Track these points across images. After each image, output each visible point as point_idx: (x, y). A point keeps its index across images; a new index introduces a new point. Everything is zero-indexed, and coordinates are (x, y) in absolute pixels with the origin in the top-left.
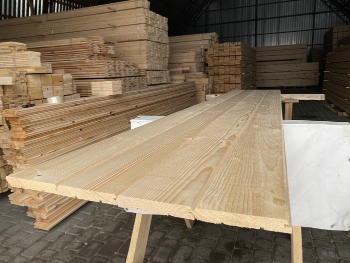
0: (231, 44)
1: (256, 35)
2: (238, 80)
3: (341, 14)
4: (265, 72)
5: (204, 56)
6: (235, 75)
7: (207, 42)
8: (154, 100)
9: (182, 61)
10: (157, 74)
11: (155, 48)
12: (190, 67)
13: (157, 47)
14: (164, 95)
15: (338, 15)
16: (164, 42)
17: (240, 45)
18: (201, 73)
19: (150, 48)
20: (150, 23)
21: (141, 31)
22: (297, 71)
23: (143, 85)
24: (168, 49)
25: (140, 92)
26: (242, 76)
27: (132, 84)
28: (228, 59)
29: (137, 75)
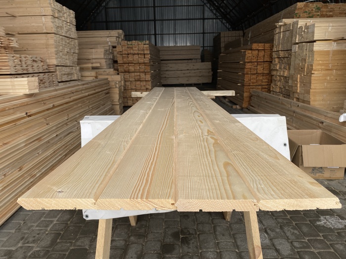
0: (140, 43)
1: (155, 34)
2: (148, 77)
3: (224, 21)
4: (167, 71)
5: (112, 53)
6: (145, 73)
7: (114, 39)
8: (70, 98)
9: (90, 57)
10: (67, 70)
11: (64, 43)
12: (100, 64)
13: (66, 42)
14: (80, 92)
15: (222, 22)
16: (72, 36)
17: (148, 44)
18: (112, 70)
19: (59, 42)
20: (56, 15)
21: (47, 23)
22: (194, 70)
23: (53, 81)
24: (77, 44)
25: (56, 90)
26: (152, 74)
27: (41, 80)
28: (137, 57)
29: (46, 71)
